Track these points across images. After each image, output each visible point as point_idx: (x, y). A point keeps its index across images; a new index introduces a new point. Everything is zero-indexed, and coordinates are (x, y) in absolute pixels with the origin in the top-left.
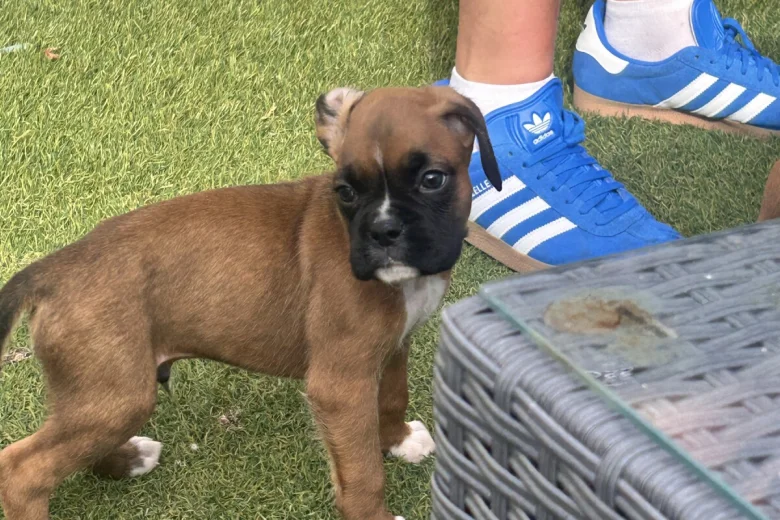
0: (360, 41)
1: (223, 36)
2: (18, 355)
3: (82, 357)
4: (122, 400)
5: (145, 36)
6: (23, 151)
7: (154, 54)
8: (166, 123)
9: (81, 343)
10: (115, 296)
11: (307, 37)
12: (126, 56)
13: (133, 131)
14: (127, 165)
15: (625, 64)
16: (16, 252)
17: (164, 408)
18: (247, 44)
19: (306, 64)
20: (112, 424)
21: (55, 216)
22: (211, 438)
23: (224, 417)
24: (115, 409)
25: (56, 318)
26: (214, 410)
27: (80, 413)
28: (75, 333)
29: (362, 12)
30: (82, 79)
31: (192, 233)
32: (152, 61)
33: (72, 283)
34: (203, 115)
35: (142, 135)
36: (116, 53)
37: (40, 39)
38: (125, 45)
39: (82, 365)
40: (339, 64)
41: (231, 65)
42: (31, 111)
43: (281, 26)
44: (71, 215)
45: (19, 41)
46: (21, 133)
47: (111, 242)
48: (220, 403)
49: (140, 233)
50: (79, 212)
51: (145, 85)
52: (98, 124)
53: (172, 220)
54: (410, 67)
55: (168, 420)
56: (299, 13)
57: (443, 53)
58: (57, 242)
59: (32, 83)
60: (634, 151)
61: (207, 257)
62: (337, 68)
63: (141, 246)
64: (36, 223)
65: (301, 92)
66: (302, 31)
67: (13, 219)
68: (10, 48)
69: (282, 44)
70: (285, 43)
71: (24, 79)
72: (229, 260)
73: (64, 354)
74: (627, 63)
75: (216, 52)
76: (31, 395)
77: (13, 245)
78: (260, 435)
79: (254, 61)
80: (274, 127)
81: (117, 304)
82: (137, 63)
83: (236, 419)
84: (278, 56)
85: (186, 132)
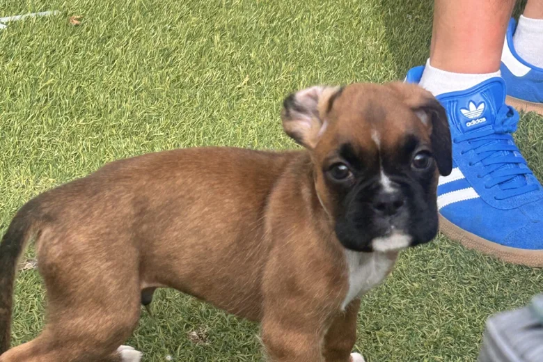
0: (317, 33)
1: (210, 19)
2: (28, 264)
3: (76, 278)
4: (108, 317)
5: (150, 14)
6: (47, 96)
7: (155, 28)
8: (162, 84)
9: (74, 265)
10: (107, 227)
11: (275, 26)
12: (134, 28)
13: (135, 87)
14: (128, 114)
15: (528, 69)
16: (34, 177)
17: (145, 322)
18: (229, 27)
19: (273, 47)
20: (98, 337)
21: (67, 150)
22: (183, 351)
23: (194, 334)
24: (102, 325)
25: (56, 241)
26: (188, 326)
27: (73, 324)
28: (70, 255)
29: (319, 11)
30: (98, 42)
31: (180, 181)
32: (154, 34)
33: (73, 212)
34: (191, 79)
35: (141, 92)
36: (126, 25)
37: (67, 8)
38: (134, 19)
39: (75, 284)
40: (300, 49)
41: (216, 42)
42: (56, 64)
43: (256, 15)
44: (80, 151)
45: (51, 8)
46: (46, 81)
47: (110, 180)
48: (192, 321)
49: (136, 176)
50: (88, 148)
51: (147, 52)
52: (108, 79)
53: (165, 168)
54: (354, 57)
55: (148, 332)
56: (270, 6)
57: (381, 48)
58: (68, 172)
59: (59, 42)
60: (530, 139)
61: (188, 204)
62: (298, 52)
63: (135, 186)
64: (52, 155)
65: (269, 68)
66: (272, 22)
67: (33, 150)
68: (43, 14)
69: (255, 30)
70: (258, 29)
71: (52, 39)
72: (206, 209)
73: (60, 273)
74: (530, 69)
75: (204, 31)
76: (36, 300)
77: (32, 172)
78: (224, 351)
79: (233, 41)
80: (247, 94)
81: (109, 234)
82: (141, 34)
83: (204, 336)
84: (252, 39)
85: (177, 92)
